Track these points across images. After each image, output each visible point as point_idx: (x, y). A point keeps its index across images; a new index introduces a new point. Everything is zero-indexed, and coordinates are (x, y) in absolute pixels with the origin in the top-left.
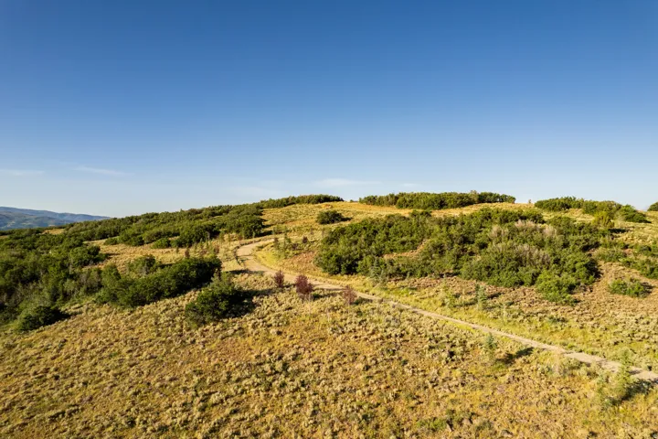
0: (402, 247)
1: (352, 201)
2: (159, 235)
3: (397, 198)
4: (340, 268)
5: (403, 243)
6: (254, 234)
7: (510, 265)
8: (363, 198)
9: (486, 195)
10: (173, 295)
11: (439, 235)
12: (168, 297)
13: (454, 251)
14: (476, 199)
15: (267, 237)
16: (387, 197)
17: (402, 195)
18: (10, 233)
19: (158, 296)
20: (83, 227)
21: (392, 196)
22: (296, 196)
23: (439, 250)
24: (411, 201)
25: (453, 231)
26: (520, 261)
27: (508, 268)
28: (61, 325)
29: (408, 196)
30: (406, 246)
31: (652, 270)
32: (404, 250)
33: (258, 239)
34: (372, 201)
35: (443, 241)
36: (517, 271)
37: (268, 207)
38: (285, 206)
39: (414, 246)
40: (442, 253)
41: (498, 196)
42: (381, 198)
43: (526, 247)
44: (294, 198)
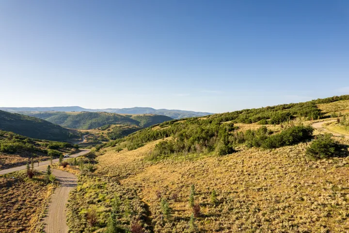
2: (259, 119)
6: (319, 117)
12: (289, 145)
18: (186, 119)
19: (283, 144)
20: (215, 116)
28: (236, 154)
33: (322, 120)
37: (319, 103)
38: (331, 102)
44: (337, 97)
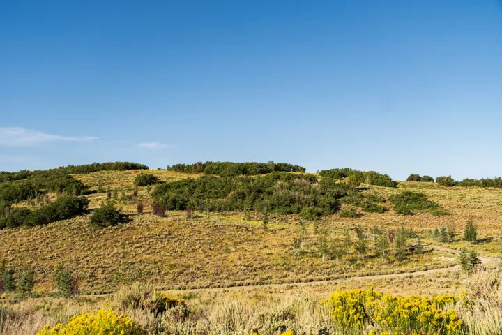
0: (216, 196)
1: (159, 169)
3: (204, 166)
4: (175, 206)
5: (216, 193)
7: (286, 203)
8: (171, 166)
9: (281, 165)
10: (68, 217)
11: (242, 187)
13: (251, 197)
14: (273, 168)
15: (93, 194)
16: (196, 165)
17: (210, 163)
21: (200, 164)
22: (101, 162)
23: (241, 196)
24: (217, 169)
25: (251, 184)
26: (292, 201)
27: (284, 205)
29: (215, 164)
30: (218, 195)
31: (368, 207)
32: (218, 198)
34: (180, 168)
35: (245, 190)
36: (290, 206)
38: (91, 172)
39: (225, 195)
40: (244, 198)
41: (291, 167)
42: (189, 166)
43: (297, 193)
